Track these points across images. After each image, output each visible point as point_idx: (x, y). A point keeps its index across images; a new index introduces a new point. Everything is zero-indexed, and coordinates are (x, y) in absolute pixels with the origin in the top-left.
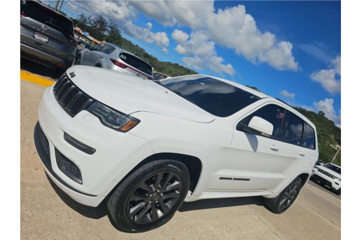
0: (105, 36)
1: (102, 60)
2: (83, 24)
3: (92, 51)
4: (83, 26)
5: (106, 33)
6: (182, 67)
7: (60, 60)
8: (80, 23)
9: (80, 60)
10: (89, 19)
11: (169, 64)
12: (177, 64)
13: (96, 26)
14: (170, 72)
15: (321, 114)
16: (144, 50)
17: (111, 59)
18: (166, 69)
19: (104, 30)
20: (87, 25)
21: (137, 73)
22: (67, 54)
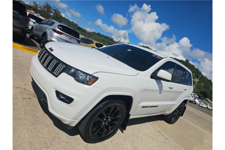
0: (51, 16)
1: (47, 30)
2: (36, 8)
3: (41, 25)
4: (35, 10)
5: (51, 14)
6: (103, 35)
7: (19, 30)
8: (34, 8)
9: (33, 31)
10: (39, 5)
11: (94, 33)
12: (99, 33)
13: (45, 9)
14: (95, 38)
15: (187, 61)
16: (78, 25)
17: (52, 29)
18: (92, 36)
19: (50, 12)
20: (39, 9)
21: (69, 37)
22: (23, 26)
